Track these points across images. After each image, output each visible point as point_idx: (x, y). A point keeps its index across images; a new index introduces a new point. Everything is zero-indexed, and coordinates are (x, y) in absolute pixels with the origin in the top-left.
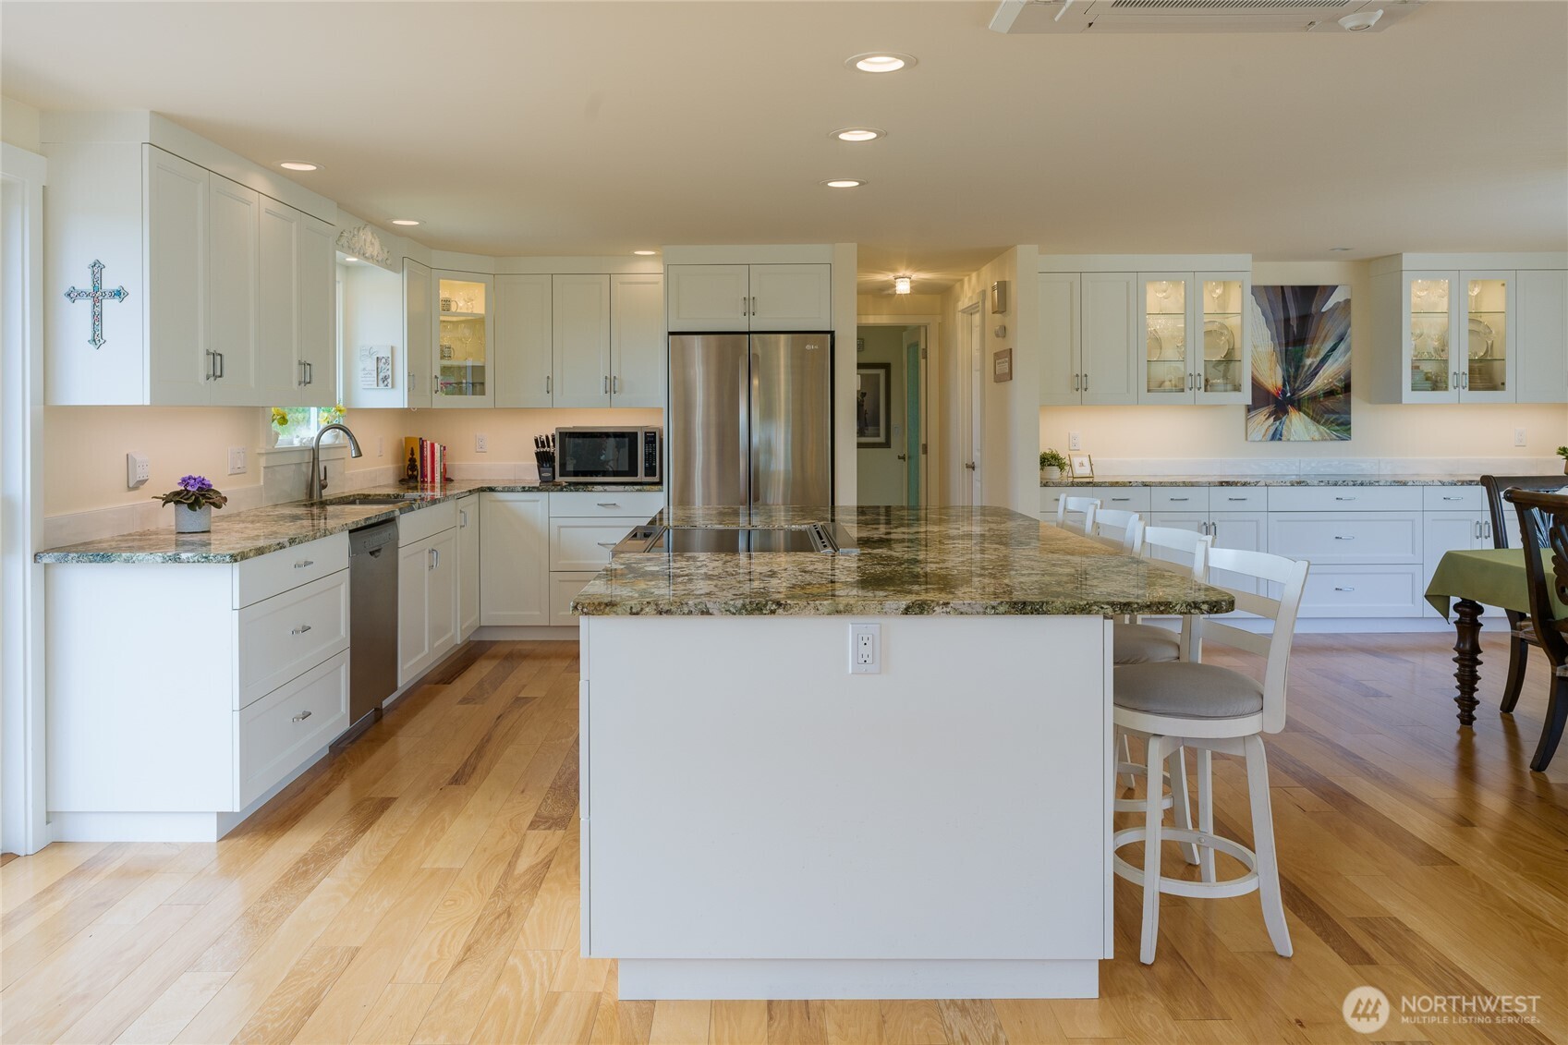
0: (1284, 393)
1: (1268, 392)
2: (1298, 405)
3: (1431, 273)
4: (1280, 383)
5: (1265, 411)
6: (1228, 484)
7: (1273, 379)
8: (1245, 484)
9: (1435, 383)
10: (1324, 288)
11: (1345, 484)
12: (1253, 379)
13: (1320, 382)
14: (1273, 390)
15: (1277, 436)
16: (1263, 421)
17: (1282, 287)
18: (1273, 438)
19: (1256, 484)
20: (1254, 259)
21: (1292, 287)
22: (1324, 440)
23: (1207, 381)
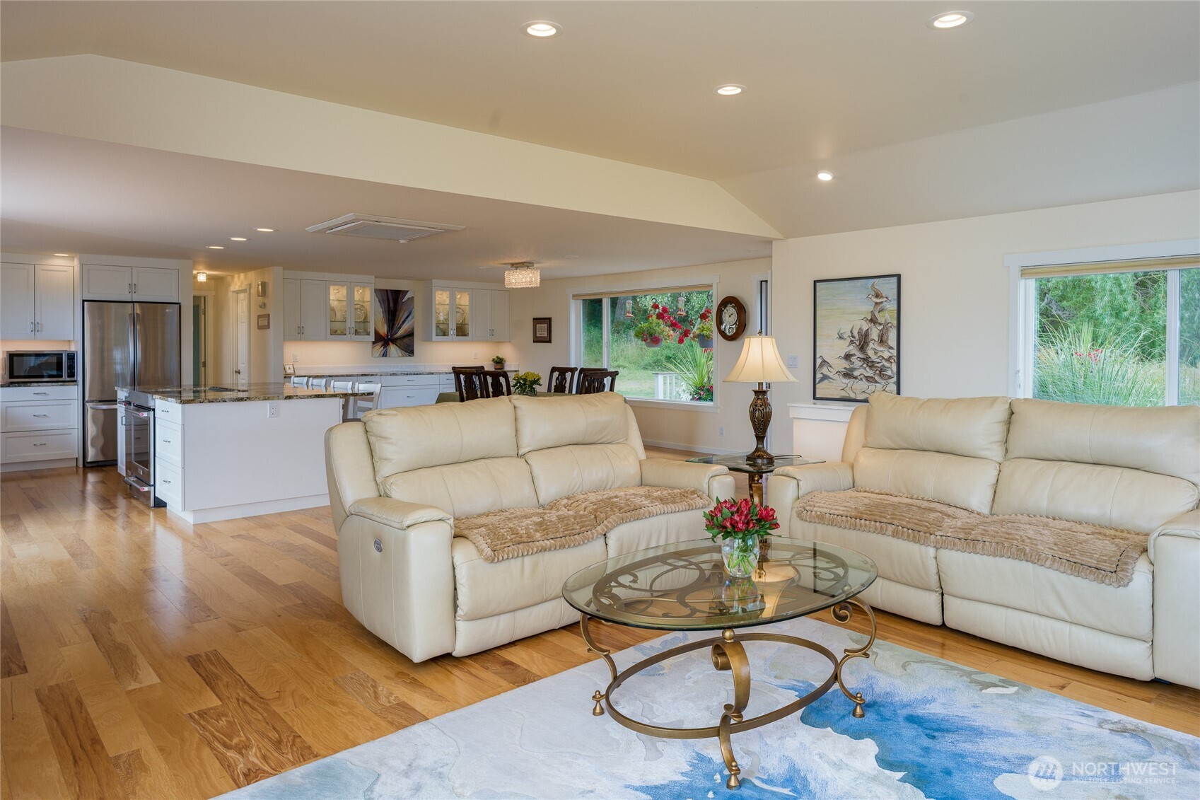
0: (388, 336)
1: (381, 336)
2: (394, 341)
3: (443, 289)
4: (386, 332)
5: (380, 344)
6: (365, 375)
7: (383, 330)
8: (372, 375)
9: (444, 333)
10: (403, 291)
11: (411, 374)
12: (375, 330)
13: (401, 332)
14: (383, 335)
15: (385, 355)
16: (379, 349)
17: (387, 290)
18: (383, 356)
19: (376, 375)
20: (376, 277)
21: (391, 290)
22: (403, 356)
23: (356, 330)
